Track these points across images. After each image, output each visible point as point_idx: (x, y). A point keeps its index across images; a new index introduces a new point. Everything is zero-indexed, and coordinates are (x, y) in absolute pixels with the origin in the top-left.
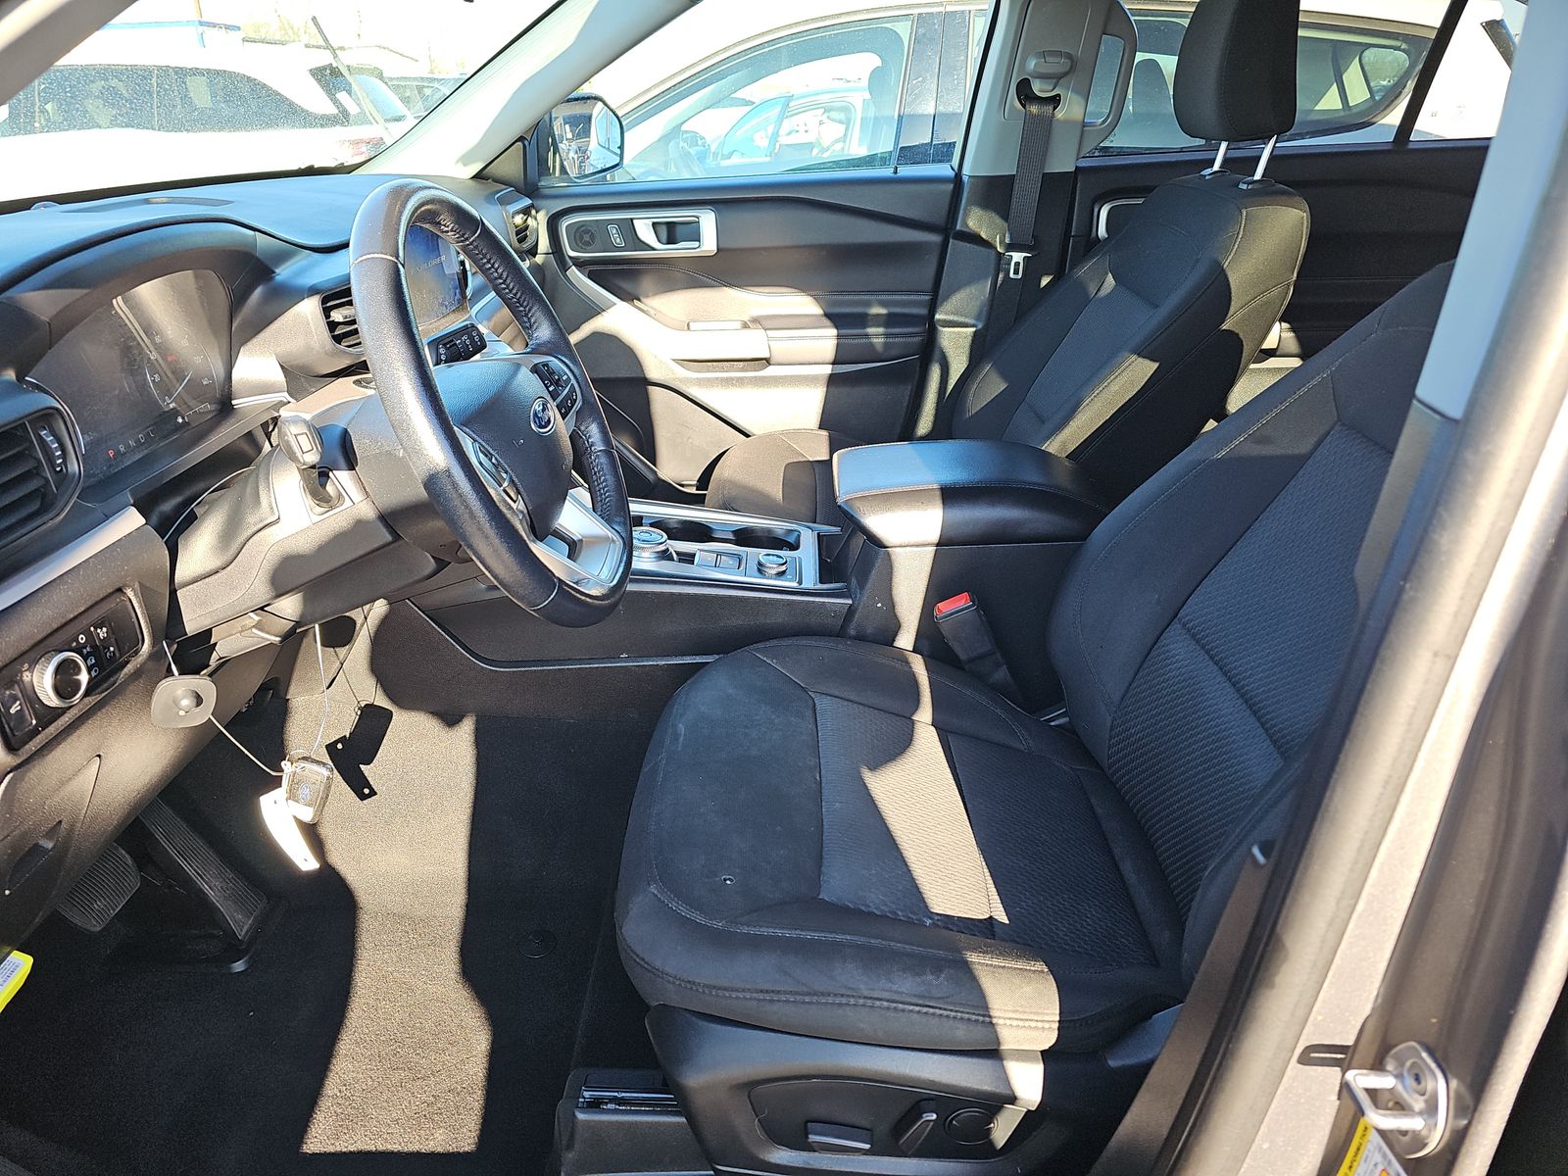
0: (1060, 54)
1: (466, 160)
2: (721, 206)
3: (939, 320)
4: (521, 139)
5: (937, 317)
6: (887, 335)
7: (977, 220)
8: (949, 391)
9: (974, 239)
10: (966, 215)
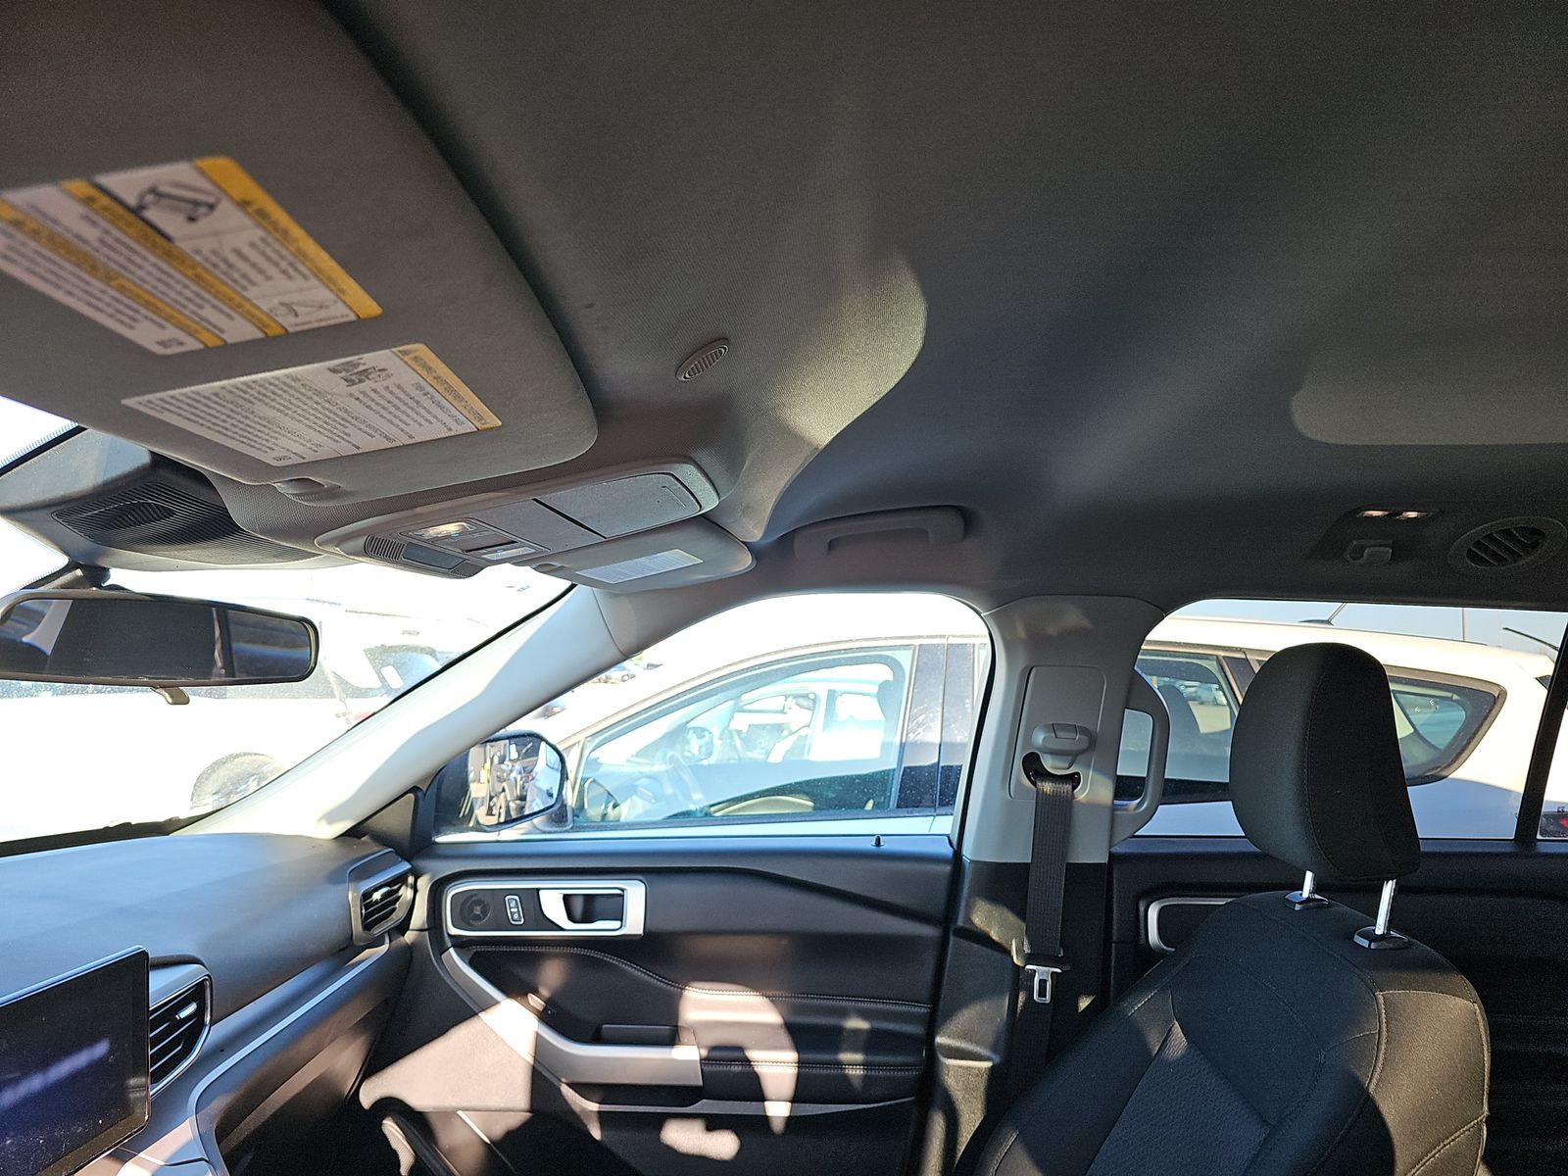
0: (1074, 729)
1: (331, 817)
2: (652, 877)
3: (941, 1046)
4: (414, 789)
5: (939, 1040)
6: (866, 1065)
7: (986, 918)
8: (959, 1156)
9: (983, 939)
10: (969, 908)
